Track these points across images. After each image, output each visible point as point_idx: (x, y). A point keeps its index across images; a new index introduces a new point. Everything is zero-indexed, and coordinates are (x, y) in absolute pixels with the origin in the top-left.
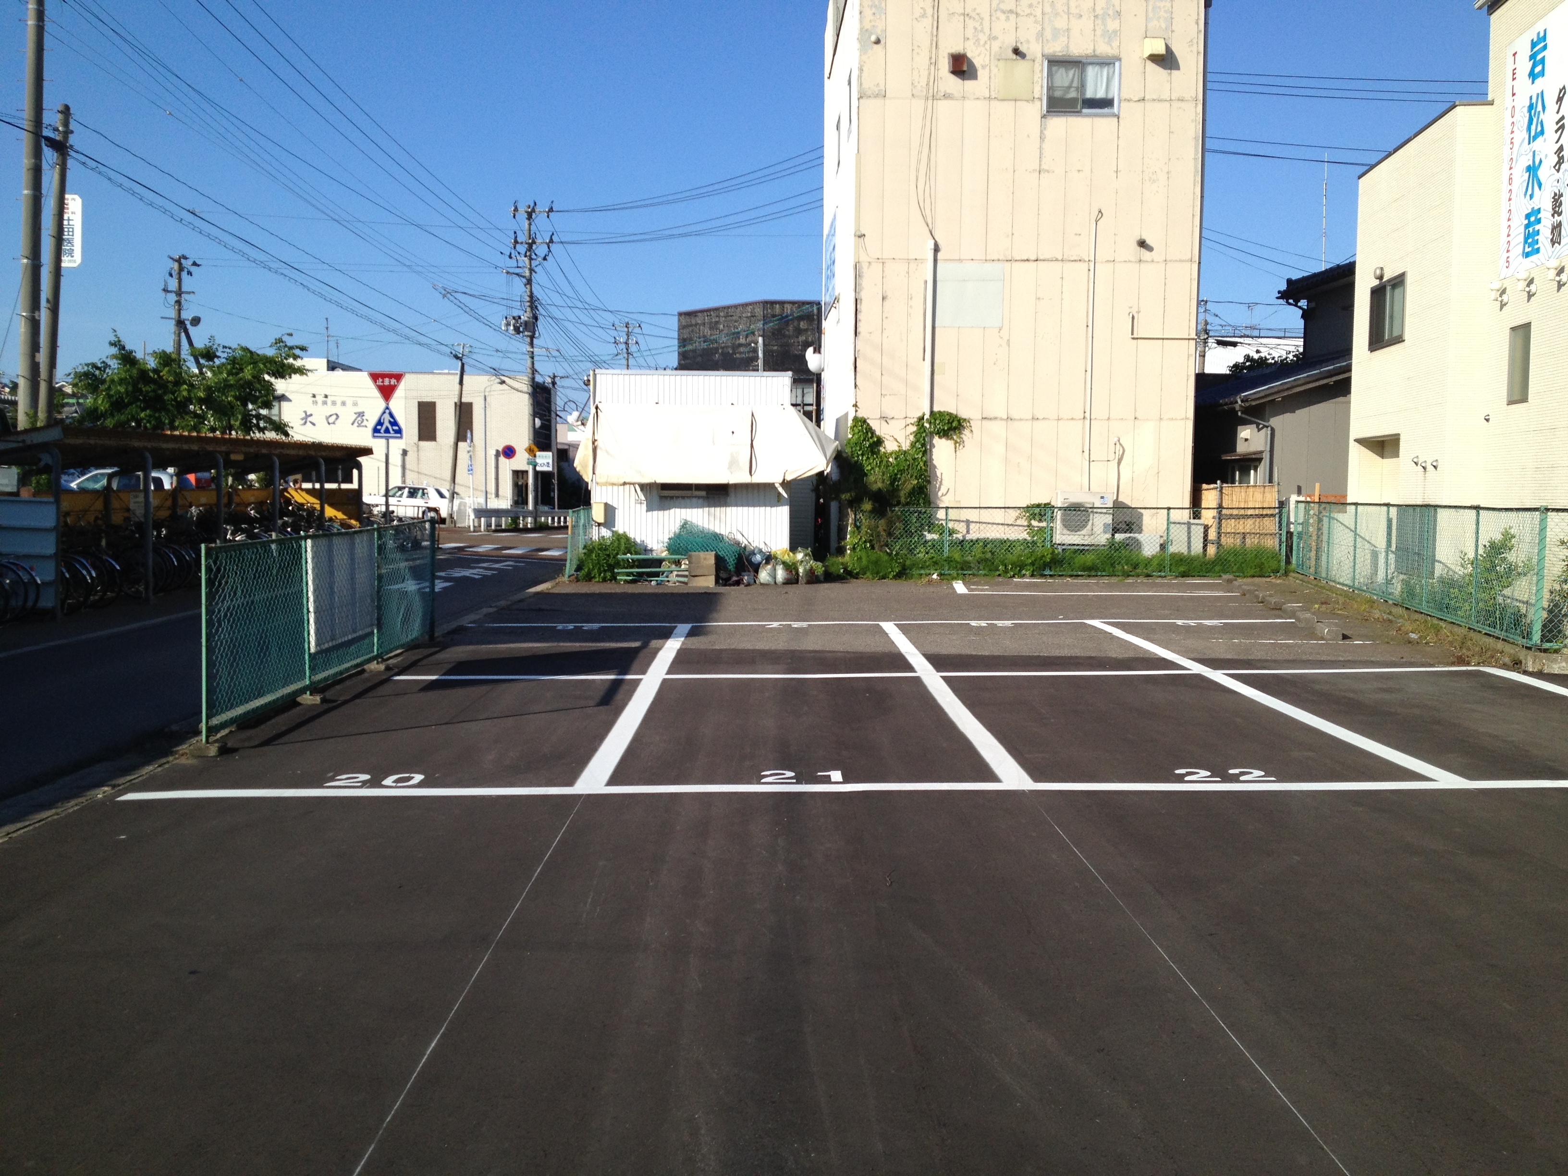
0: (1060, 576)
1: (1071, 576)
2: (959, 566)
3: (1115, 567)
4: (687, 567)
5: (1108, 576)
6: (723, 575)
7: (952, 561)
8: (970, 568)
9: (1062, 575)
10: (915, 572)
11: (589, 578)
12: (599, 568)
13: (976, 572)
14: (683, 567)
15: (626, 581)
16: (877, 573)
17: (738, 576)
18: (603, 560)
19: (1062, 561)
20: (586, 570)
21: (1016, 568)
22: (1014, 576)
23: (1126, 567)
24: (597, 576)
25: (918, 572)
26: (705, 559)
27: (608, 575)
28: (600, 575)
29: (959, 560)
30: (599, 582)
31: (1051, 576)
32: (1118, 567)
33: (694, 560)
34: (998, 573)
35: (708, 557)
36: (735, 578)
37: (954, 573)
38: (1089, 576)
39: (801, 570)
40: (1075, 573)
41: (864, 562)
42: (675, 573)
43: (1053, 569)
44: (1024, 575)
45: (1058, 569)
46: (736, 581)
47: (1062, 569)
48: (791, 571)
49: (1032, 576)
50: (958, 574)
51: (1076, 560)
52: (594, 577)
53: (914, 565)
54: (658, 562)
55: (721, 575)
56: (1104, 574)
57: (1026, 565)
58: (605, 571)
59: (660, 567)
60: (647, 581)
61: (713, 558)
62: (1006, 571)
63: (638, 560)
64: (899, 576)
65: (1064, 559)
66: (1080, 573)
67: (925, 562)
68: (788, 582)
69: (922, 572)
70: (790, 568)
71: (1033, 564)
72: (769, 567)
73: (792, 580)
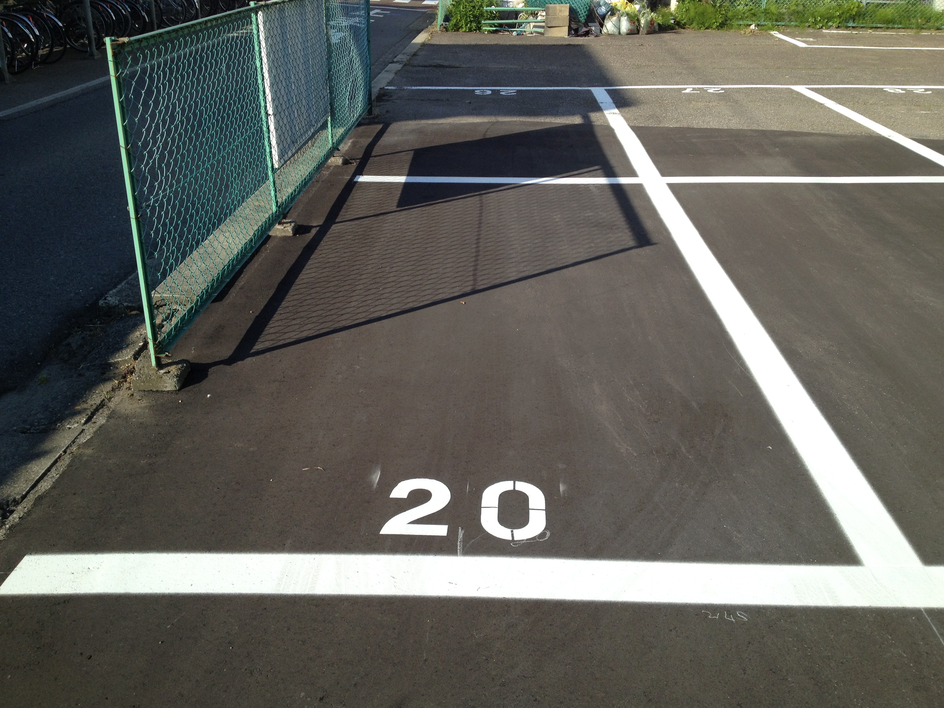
0: (862, 27)
1: (871, 28)
2: (774, 18)
3: (910, 20)
4: (544, 18)
5: (904, 28)
6: (574, 26)
7: (768, 13)
8: (783, 19)
9: (864, 27)
10: (735, 23)
11: (457, 28)
12: (466, 20)
13: (788, 23)
14: (539, 18)
15: (489, 32)
16: (703, 24)
17: (586, 27)
18: (470, 11)
19: (865, 14)
20: (455, 21)
21: (824, 20)
22: (822, 28)
23: (919, 21)
24: (464, 26)
25: (737, 23)
26: (561, 11)
27: (474, 25)
28: (466, 25)
29: (775, 12)
30: (465, 32)
31: (853, 27)
32: (913, 21)
33: (550, 11)
34: (807, 24)
35: (563, 9)
36: (585, 29)
37: (769, 24)
38: (888, 28)
39: (643, 21)
40: (874, 25)
41: (692, 13)
42: (532, 25)
43: (856, 21)
44: (831, 26)
45: (861, 21)
46: (586, 31)
47: (864, 21)
48: (634, 23)
49: (838, 27)
50: (772, 25)
51: (878, 13)
52: (461, 27)
53: (734, 16)
54: (515, 14)
55: (572, 26)
56: (900, 26)
57: (834, 18)
58: (471, 22)
59: (516, 19)
60: (508, 31)
61: (568, 10)
62: (816, 23)
63: (499, 12)
64: (722, 26)
65: (867, 12)
66: (879, 25)
67: (744, 13)
68: (631, 33)
69: (741, 22)
70: (634, 19)
71: (840, 16)
72: (615, 18)
73: (634, 31)
